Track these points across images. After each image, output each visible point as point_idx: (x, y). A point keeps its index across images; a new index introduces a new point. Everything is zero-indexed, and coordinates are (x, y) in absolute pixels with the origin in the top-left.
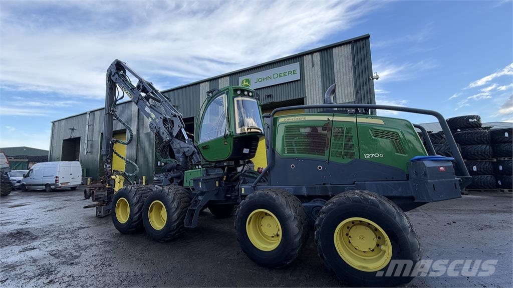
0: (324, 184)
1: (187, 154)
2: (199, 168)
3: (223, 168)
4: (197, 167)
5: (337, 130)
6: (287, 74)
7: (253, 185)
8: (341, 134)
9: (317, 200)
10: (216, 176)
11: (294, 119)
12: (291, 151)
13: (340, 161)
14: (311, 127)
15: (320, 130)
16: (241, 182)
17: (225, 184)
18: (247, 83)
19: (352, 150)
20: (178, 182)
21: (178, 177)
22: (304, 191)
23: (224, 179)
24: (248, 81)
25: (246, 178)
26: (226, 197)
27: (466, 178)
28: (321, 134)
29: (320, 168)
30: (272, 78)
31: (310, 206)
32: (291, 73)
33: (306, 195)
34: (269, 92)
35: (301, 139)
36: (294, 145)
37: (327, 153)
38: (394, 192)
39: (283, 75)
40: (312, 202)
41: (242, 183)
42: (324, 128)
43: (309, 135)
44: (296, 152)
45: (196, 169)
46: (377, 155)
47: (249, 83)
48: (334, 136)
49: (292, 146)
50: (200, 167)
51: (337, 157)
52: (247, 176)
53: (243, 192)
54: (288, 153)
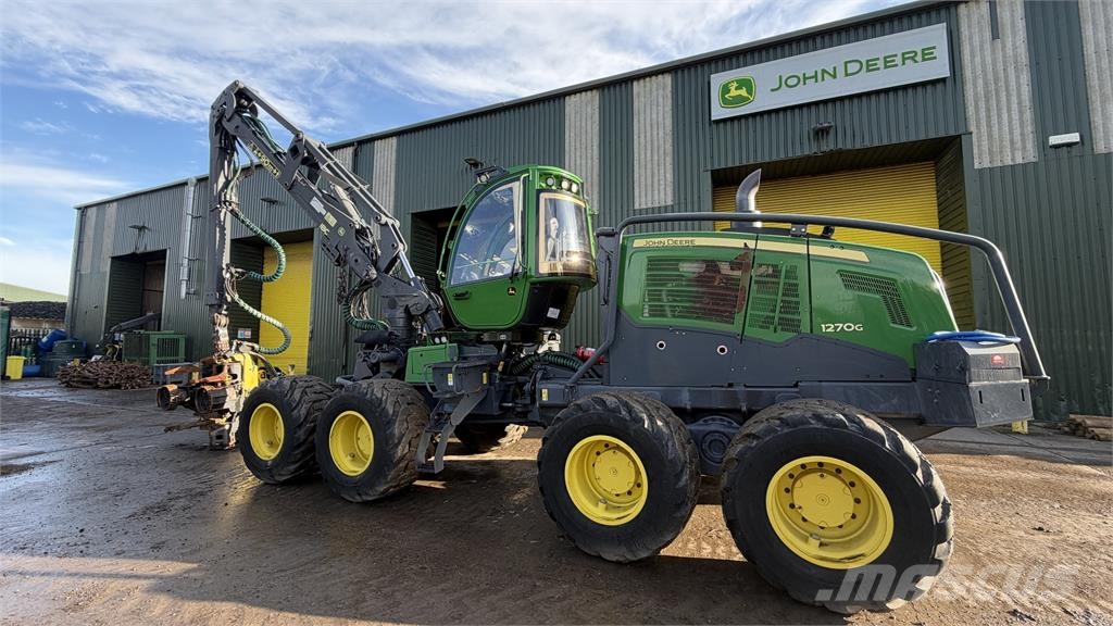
0: (731, 385)
1: (413, 311)
2: (441, 343)
3: (499, 345)
4: (437, 340)
5: (763, 270)
6: (898, 60)
7: (569, 383)
8: (774, 280)
9: (713, 420)
10: (484, 362)
11: (667, 241)
12: (657, 311)
13: (768, 335)
14: (704, 261)
15: (725, 269)
16: (539, 375)
17: (501, 379)
18: (743, 92)
19: (793, 313)
20: (390, 373)
21: (391, 361)
22: (686, 400)
23: (500, 368)
24: (745, 84)
25: (549, 368)
26: (501, 408)
27: (1038, 380)
28: (728, 278)
29: (722, 350)
30: (840, 72)
31: (699, 431)
32: (912, 58)
33: (688, 407)
34: (825, 119)
35: (682, 285)
36: (664, 297)
37: (739, 318)
38: (882, 406)
39: (881, 64)
40: (701, 422)
41: (542, 378)
42: (734, 265)
43: (700, 280)
44: (669, 313)
45: (435, 344)
46: (849, 327)
47: (750, 92)
48: (756, 282)
49: (660, 300)
50: (444, 339)
51: (761, 327)
52: (551, 363)
53: (545, 397)
54: (651, 316)
